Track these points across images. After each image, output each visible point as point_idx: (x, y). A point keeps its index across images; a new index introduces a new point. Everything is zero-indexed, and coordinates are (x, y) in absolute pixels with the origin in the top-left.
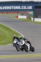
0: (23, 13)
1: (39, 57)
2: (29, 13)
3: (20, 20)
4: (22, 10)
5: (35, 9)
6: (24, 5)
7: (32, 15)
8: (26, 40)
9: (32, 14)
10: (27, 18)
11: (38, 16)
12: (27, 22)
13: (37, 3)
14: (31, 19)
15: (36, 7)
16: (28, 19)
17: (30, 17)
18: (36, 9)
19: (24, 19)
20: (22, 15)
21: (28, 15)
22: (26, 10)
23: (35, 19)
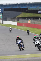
1: (9, 59)
7: (1, 18)
11: (7, 18)
13: (6, 5)
15: (5, 10)
18: (5, 12)
23: (4, 21)
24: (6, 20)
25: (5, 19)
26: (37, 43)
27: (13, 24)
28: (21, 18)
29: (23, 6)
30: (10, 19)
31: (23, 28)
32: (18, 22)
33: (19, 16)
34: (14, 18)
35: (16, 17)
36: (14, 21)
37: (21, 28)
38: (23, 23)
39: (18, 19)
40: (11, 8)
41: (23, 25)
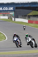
0: (5, 14)
2: (10, 13)
3: (2, 20)
4: (3, 11)
5: (16, 10)
6: (6, 6)
7: (13, 16)
8: (31, 37)
9: (13, 14)
10: (8, 18)
11: (19, 16)
12: (9, 22)
13: (18, 4)
14: (12, 19)
15: (17, 8)
16: (10, 19)
17: (11, 17)
19: (5, 19)
20: (4, 15)
21: (9, 16)
22: (7, 11)
23: (16, 19)
24: (18, 18)
25: (16, 16)
26: (29, 40)
27: (24, 22)
28: (31, 16)
29: (33, 5)
30: (21, 17)
31: (34, 25)
32: (29, 19)
33: (30, 14)
34: (25, 16)
35: (27, 15)
36: (25, 18)
37: (32, 25)
38: (34, 20)
39: (29, 17)
40: (22, 6)
41: (34, 22)
